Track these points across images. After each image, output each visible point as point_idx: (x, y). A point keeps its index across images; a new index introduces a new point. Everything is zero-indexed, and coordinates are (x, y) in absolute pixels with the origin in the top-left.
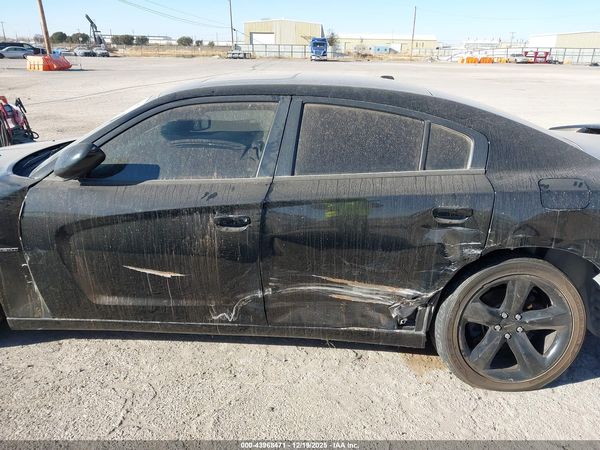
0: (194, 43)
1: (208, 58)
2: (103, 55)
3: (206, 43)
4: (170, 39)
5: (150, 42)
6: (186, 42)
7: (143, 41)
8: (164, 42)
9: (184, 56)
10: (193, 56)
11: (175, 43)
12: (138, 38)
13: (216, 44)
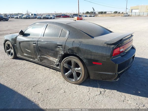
0: (118, 13)
1: (118, 16)
2: (93, 16)
3: (121, 13)
4: (112, 12)
5: (107, 13)
6: (116, 12)
7: (105, 13)
8: (110, 13)
9: (112, 16)
10: (114, 16)
11: (113, 13)
12: (104, 12)
13: (124, 13)
